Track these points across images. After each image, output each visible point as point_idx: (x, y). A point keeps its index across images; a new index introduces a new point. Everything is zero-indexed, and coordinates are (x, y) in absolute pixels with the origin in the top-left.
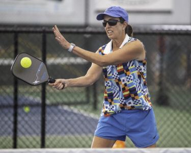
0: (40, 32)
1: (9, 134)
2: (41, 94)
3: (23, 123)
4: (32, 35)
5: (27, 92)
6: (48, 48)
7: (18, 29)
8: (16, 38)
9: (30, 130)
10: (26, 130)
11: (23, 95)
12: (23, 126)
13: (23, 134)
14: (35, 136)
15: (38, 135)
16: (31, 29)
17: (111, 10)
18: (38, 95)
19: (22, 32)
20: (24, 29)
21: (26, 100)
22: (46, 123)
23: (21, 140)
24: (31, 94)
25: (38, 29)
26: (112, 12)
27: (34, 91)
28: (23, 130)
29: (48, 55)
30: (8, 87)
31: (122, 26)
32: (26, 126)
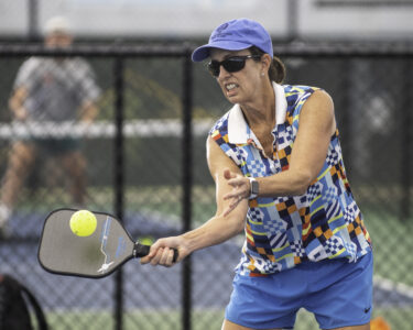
0: (177, 55)
1: (104, 305)
2: (179, 208)
3: (137, 278)
4: (157, 63)
5: (146, 203)
6: (197, 94)
7: (125, 49)
8: (119, 69)
9: (154, 296)
10: (146, 296)
11: (137, 211)
12: (137, 286)
13: (138, 305)
14: (166, 309)
15: (173, 307)
16: (157, 48)
17: (224, 32)
18: (172, 208)
19: (134, 55)
20: (139, 48)
21: (145, 221)
22: (195, 277)
23: (133, 319)
24: (157, 207)
25: (173, 49)
26: (228, 37)
27: (164, 202)
28: (138, 296)
29: (197, 112)
30: (101, 190)
31: (260, 66)
32: (146, 286)
